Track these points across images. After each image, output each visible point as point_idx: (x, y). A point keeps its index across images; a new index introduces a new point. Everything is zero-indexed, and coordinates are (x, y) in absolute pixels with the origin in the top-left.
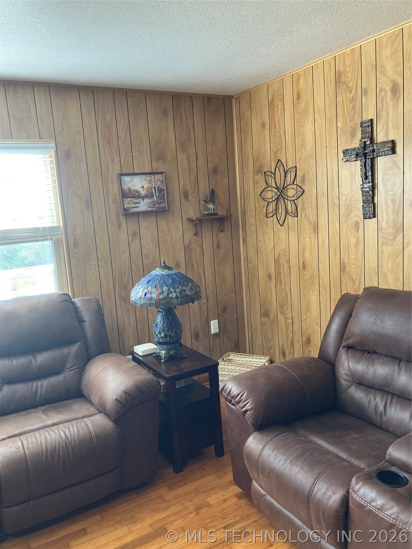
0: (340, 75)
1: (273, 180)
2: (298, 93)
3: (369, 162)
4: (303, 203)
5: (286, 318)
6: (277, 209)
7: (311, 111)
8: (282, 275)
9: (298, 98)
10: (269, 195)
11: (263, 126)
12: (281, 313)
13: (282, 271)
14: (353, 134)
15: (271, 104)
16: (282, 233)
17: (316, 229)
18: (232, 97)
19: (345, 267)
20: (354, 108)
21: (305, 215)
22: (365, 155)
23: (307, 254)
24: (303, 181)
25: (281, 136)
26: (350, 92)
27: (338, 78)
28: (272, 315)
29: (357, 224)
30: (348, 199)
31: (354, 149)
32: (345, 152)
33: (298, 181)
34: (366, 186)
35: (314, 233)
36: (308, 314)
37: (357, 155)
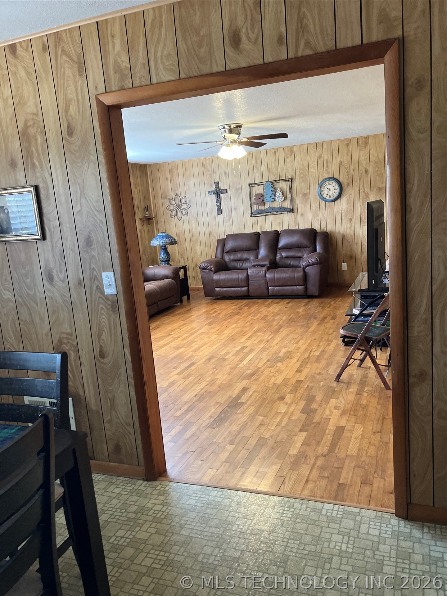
0: (204, 165)
1: (174, 202)
2: (185, 169)
3: (218, 195)
4: (190, 211)
5: (184, 259)
6: (177, 214)
7: (192, 176)
8: (181, 241)
9: (186, 170)
10: (172, 208)
11: (167, 179)
12: (181, 258)
13: (181, 239)
14: (211, 186)
15: (171, 171)
16: (180, 223)
17: (197, 220)
18: (147, 165)
19: (211, 233)
20: (211, 177)
21: (192, 216)
22: (217, 193)
23: (194, 230)
24: (190, 202)
25: (177, 184)
26: (209, 172)
27: (204, 166)
28: (176, 260)
29: (215, 217)
30: (211, 208)
31: (213, 191)
32: (209, 192)
33: (187, 202)
34: (218, 203)
35: (197, 222)
36: (196, 254)
37: (214, 193)
